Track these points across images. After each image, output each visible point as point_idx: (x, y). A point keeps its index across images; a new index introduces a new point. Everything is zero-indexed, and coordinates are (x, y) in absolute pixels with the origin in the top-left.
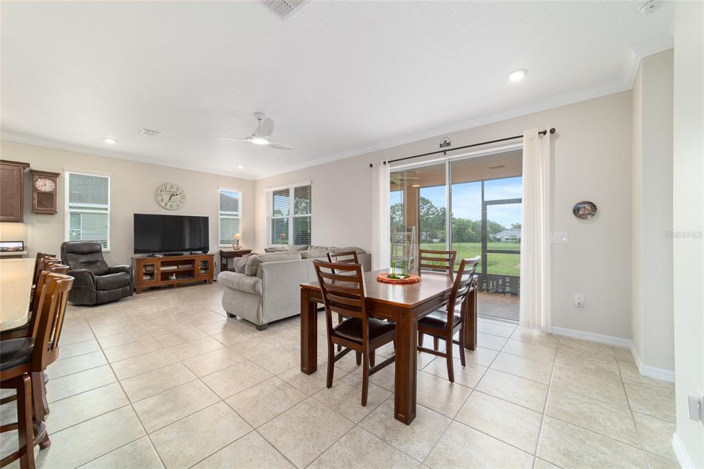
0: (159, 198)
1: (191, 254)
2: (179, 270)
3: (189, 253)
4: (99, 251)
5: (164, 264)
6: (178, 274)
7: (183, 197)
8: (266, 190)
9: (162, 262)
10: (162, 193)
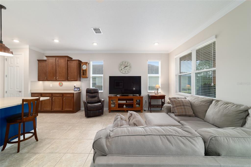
0: (120, 69)
1: (133, 95)
2: (127, 103)
3: (132, 95)
4: (98, 92)
5: (119, 100)
6: (127, 105)
7: (130, 67)
8: (175, 57)
9: (118, 99)
10: (121, 66)
